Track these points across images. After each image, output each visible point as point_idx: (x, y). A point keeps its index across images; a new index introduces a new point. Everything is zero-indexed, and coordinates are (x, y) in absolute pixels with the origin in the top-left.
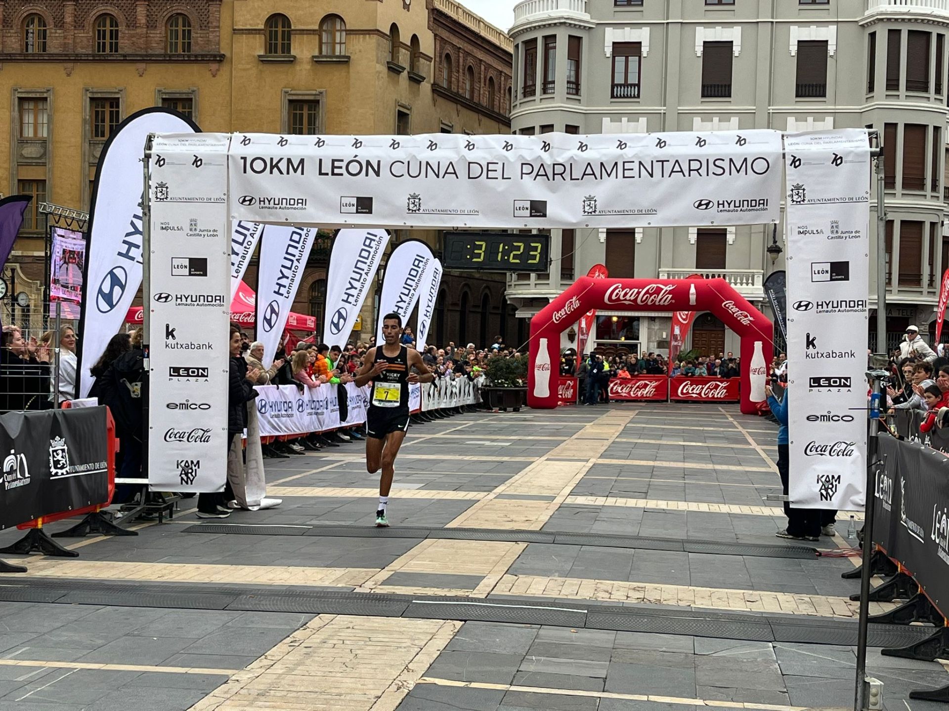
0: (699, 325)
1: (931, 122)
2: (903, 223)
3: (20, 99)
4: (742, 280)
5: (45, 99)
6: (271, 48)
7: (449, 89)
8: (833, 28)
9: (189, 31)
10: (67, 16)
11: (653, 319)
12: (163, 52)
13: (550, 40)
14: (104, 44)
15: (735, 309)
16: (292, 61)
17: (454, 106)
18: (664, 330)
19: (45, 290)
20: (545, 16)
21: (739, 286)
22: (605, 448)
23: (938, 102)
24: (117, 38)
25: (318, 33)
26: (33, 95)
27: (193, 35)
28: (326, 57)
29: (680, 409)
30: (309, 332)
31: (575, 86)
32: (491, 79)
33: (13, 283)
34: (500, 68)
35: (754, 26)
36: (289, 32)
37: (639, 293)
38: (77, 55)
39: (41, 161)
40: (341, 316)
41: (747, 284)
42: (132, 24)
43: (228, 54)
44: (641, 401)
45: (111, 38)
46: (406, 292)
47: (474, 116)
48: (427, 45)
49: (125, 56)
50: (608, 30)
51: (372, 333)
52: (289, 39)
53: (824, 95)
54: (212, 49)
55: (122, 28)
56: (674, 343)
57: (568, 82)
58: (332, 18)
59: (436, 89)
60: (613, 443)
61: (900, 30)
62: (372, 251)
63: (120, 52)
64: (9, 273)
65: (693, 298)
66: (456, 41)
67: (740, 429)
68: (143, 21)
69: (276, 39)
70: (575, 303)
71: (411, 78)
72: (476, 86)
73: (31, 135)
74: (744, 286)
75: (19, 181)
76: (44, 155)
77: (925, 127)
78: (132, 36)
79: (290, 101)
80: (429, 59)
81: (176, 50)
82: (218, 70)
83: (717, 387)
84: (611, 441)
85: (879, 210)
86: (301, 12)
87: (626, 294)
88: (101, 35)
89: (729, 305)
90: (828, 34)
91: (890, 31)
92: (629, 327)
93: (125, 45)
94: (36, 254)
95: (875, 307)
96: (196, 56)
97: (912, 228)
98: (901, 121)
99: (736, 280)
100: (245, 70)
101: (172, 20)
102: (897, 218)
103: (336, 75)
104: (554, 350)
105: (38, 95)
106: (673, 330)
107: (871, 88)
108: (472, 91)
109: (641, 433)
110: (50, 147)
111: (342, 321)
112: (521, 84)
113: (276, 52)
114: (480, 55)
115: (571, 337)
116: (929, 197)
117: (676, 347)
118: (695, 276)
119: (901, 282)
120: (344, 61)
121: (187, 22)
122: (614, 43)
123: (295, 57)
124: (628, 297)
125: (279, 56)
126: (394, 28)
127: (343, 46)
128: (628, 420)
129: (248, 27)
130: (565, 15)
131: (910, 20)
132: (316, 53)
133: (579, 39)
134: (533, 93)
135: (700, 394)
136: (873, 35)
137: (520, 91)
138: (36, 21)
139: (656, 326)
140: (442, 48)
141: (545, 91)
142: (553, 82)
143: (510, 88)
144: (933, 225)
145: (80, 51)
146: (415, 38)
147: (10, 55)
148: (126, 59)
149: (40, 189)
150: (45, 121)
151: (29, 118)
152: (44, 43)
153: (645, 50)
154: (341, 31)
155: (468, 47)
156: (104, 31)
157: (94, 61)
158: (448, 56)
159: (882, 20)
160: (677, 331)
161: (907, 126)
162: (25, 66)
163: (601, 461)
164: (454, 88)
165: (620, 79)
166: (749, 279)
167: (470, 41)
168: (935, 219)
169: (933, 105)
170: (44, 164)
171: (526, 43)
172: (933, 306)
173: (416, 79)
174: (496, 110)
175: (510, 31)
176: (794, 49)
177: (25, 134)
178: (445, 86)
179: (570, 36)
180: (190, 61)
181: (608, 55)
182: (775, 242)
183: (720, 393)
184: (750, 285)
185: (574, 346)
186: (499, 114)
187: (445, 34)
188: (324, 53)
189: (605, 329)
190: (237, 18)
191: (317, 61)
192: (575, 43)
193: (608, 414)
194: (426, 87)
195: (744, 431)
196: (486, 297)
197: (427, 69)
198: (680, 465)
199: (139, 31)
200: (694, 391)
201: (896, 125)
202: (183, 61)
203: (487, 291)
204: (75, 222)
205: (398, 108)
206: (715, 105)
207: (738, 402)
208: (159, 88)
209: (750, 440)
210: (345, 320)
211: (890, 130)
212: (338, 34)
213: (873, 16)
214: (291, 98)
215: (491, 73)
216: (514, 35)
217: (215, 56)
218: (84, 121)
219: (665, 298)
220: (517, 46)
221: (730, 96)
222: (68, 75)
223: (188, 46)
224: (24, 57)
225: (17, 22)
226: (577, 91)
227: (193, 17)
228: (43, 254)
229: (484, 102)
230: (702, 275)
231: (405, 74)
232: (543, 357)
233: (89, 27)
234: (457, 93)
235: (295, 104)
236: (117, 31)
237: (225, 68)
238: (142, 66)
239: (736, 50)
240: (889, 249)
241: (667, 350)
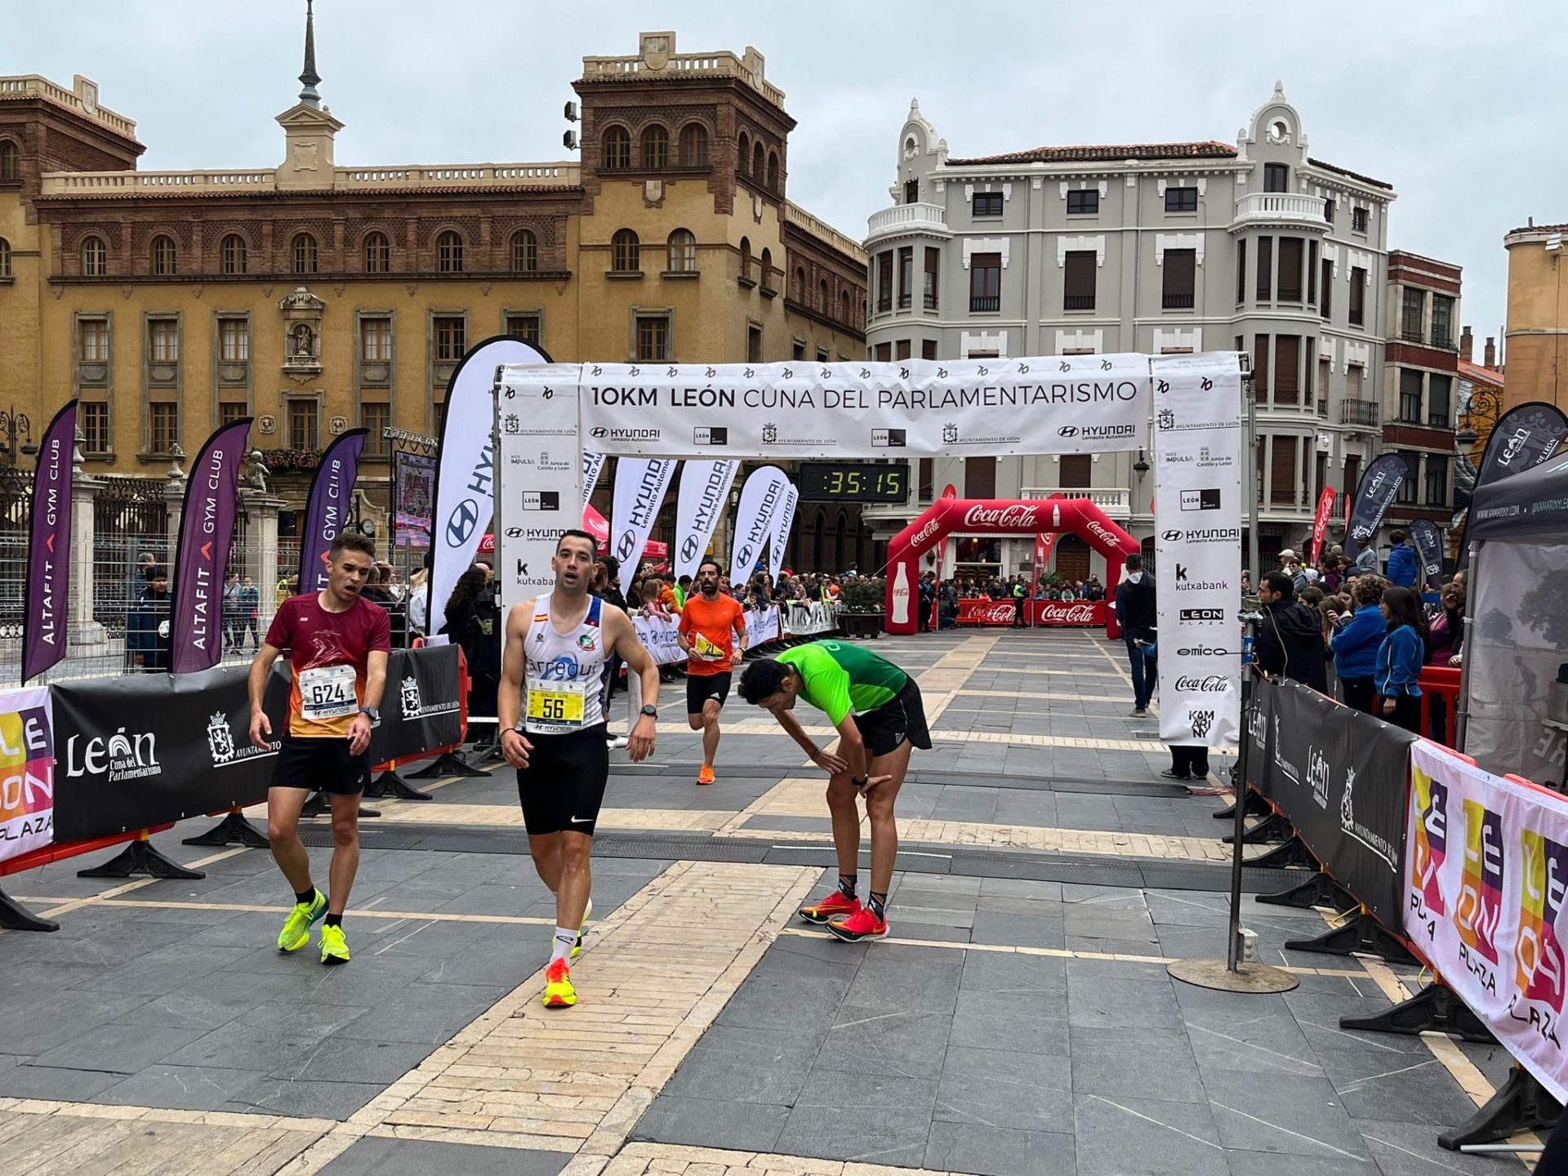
0: (1063, 546)
1: (1304, 332)
2: (1275, 438)
3: (362, 320)
4: (1107, 499)
5: (388, 320)
6: (618, 264)
7: (802, 304)
8: (1201, 235)
9: (535, 248)
10: (409, 234)
11: (1015, 540)
12: (508, 270)
13: (906, 252)
14: (448, 262)
15: (1101, 531)
16: (640, 278)
17: (807, 321)
18: (1027, 551)
19: (391, 518)
20: (901, 227)
21: (1104, 505)
22: (966, 678)
23: (1311, 312)
24: (460, 256)
25: (666, 248)
26: (376, 316)
27: (539, 252)
28: (675, 272)
29: (1043, 634)
30: (660, 559)
31: (932, 300)
32: (845, 292)
33: (358, 510)
34: (854, 282)
35: (1118, 234)
36: (637, 248)
37: (1000, 514)
38: (420, 274)
39: (384, 384)
40: (691, 543)
41: (1113, 503)
42: (476, 241)
43: (574, 272)
44: (1003, 626)
45: (455, 256)
46: (762, 518)
47: (829, 331)
48: (779, 258)
49: (468, 274)
50: (967, 240)
51: (725, 557)
52: (637, 255)
53: (1192, 306)
54: (557, 266)
55: (466, 246)
56: (1037, 565)
57: (925, 296)
58: (680, 233)
59: (788, 304)
60: (976, 672)
61: (1271, 238)
62: (723, 476)
63: (464, 270)
64: (353, 500)
65: (1056, 519)
66: (809, 254)
67: (1107, 656)
68: (488, 238)
69: (624, 255)
70: (934, 525)
71: (763, 294)
72: (830, 300)
73: (374, 357)
74: (1110, 505)
75: (363, 404)
76: (387, 377)
77: (1297, 338)
78: (477, 254)
79: (639, 319)
80: (781, 273)
81: (521, 269)
82: (564, 288)
83: (1082, 610)
84: (973, 670)
85: (1249, 423)
86: (648, 227)
87: (987, 516)
88: (445, 253)
89: (1094, 525)
90: (1196, 242)
91: (1261, 238)
92: (990, 549)
93: (469, 263)
94: (380, 479)
95: (1247, 526)
96: (542, 274)
97: (1285, 443)
98: (1273, 331)
99: (1101, 499)
100: (592, 287)
101: (517, 237)
102: (1270, 434)
103: (686, 291)
104: (912, 573)
105: (381, 316)
106: (1036, 552)
107: (1241, 298)
108: (826, 306)
109: (1003, 661)
110: (394, 369)
111: (693, 548)
112: (876, 298)
113: (623, 268)
114: (834, 268)
115: (930, 561)
116: (1302, 410)
117: (1039, 569)
118: (1057, 496)
119: (1274, 499)
120: (694, 277)
121: (532, 237)
122: (973, 255)
123: (643, 273)
124: (989, 519)
125: (627, 272)
126: (745, 242)
127: (692, 262)
128: (990, 647)
129: (595, 243)
130: (922, 226)
131: (1281, 226)
132: (665, 270)
133: (936, 250)
134: (889, 307)
135: (1064, 618)
136: (1242, 243)
137: (876, 305)
138: (378, 240)
139: (1018, 548)
140: (794, 262)
141: (901, 305)
142: (910, 296)
143: (865, 303)
144: (1307, 440)
145: (423, 270)
146: (766, 252)
147: (352, 275)
148: (470, 278)
149: (384, 412)
150: (389, 342)
151: (372, 340)
152: (387, 263)
153: (1004, 261)
154: (690, 246)
155: (822, 261)
156: (448, 249)
157: (437, 280)
158: (800, 270)
159: (1252, 227)
160: (1041, 552)
161: (1279, 337)
162: (367, 286)
163: (963, 692)
164: (807, 303)
165: (979, 293)
166: (1116, 497)
167: (824, 255)
168: (1309, 434)
169: (1305, 314)
170: (388, 387)
171: (881, 255)
172: (1307, 524)
173: (767, 295)
174: (851, 325)
175: (864, 243)
176: (1160, 258)
177: (369, 357)
178: (798, 300)
179: (927, 248)
180: (535, 279)
181: (967, 267)
182: (1142, 459)
183: (1086, 617)
184: (1116, 505)
185: (934, 569)
186: (854, 329)
187: (797, 247)
188: (673, 269)
189: (964, 552)
190: (584, 233)
191: (666, 278)
192: (932, 255)
193: (969, 640)
194: (778, 302)
195: (1111, 658)
196: (842, 519)
197: (779, 284)
198: (1045, 696)
199: (482, 248)
200: (1059, 614)
201: (1266, 336)
202: (528, 280)
203: (843, 513)
204: (420, 447)
205: (749, 324)
206: (1079, 317)
207: (1104, 627)
208: (507, 307)
209: (1118, 668)
210: (696, 547)
211: (1263, 341)
212: (687, 250)
213: (1242, 223)
214: (640, 315)
215: (845, 287)
216: (868, 247)
217: (561, 273)
218: (428, 342)
219: (1027, 519)
220: (872, 259)
221: (1093, 308)
222: (412, 295)
223: (533, 264)
224: (367, 277)
225: (359, 240)
226: (934, 305)
227: (538, 233)
228: (387, 479)
229: (839, 316)
230: (1066, 495)
231: (756, 289)
232: (901, 582)
233: (431, 244)
234: (810, 309)
235: (644, 322)
236: (461, 249)
237: (572, 285)
238: (486, 285)
239: (1100, 260)
240: (1261, 465)
241: (1030, 573)
